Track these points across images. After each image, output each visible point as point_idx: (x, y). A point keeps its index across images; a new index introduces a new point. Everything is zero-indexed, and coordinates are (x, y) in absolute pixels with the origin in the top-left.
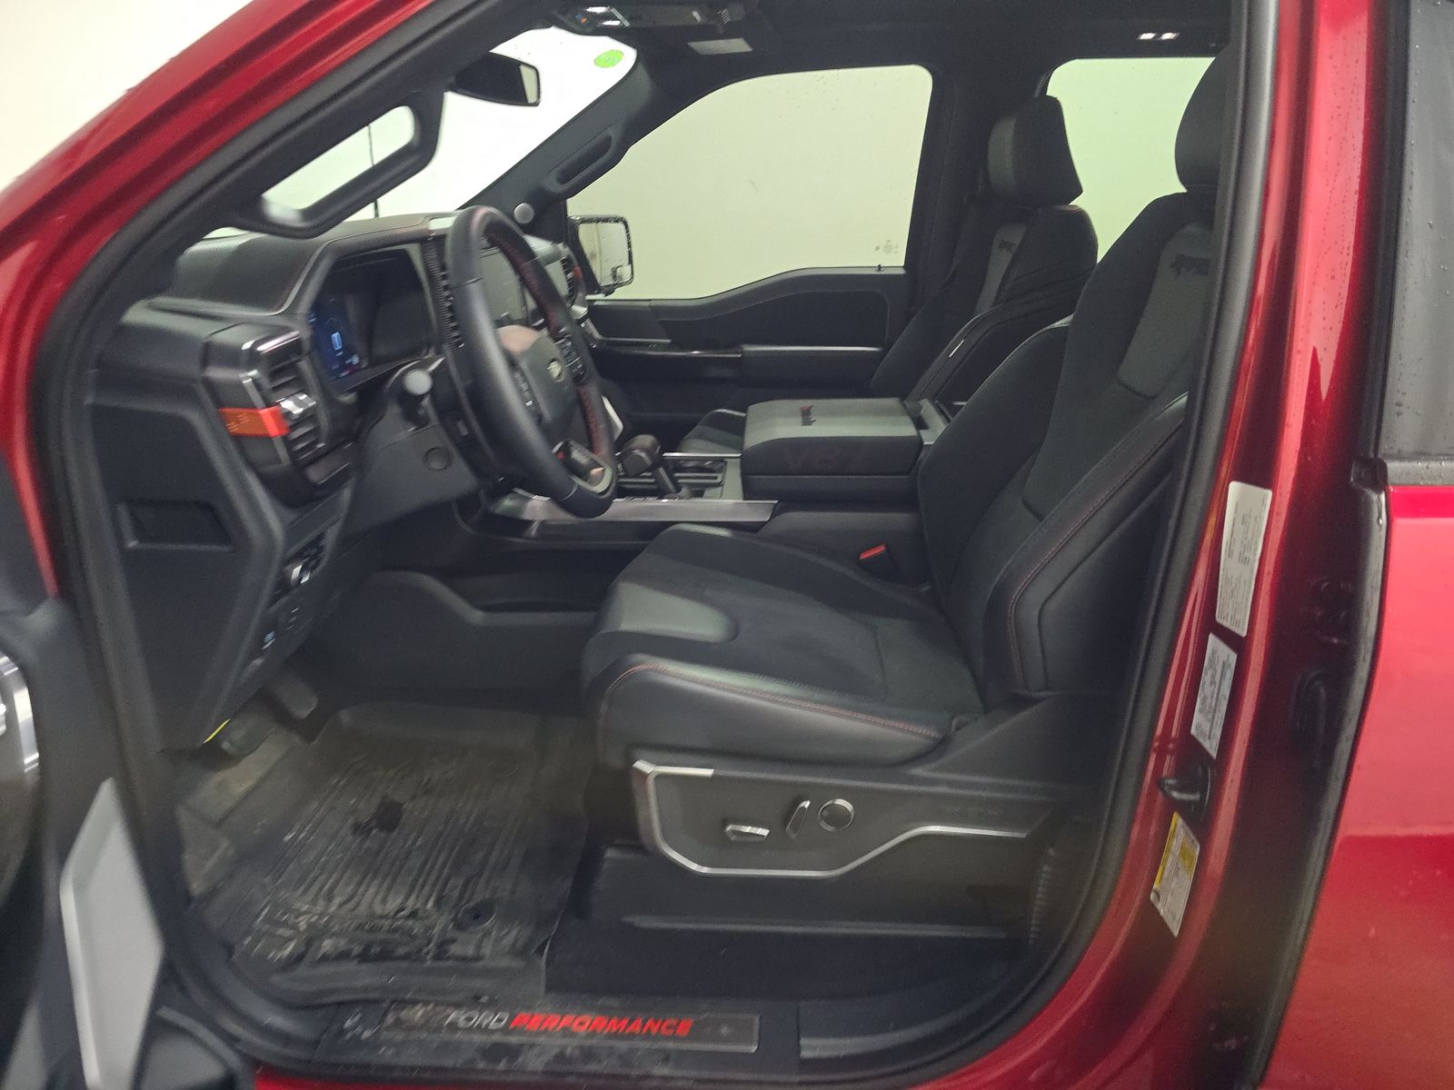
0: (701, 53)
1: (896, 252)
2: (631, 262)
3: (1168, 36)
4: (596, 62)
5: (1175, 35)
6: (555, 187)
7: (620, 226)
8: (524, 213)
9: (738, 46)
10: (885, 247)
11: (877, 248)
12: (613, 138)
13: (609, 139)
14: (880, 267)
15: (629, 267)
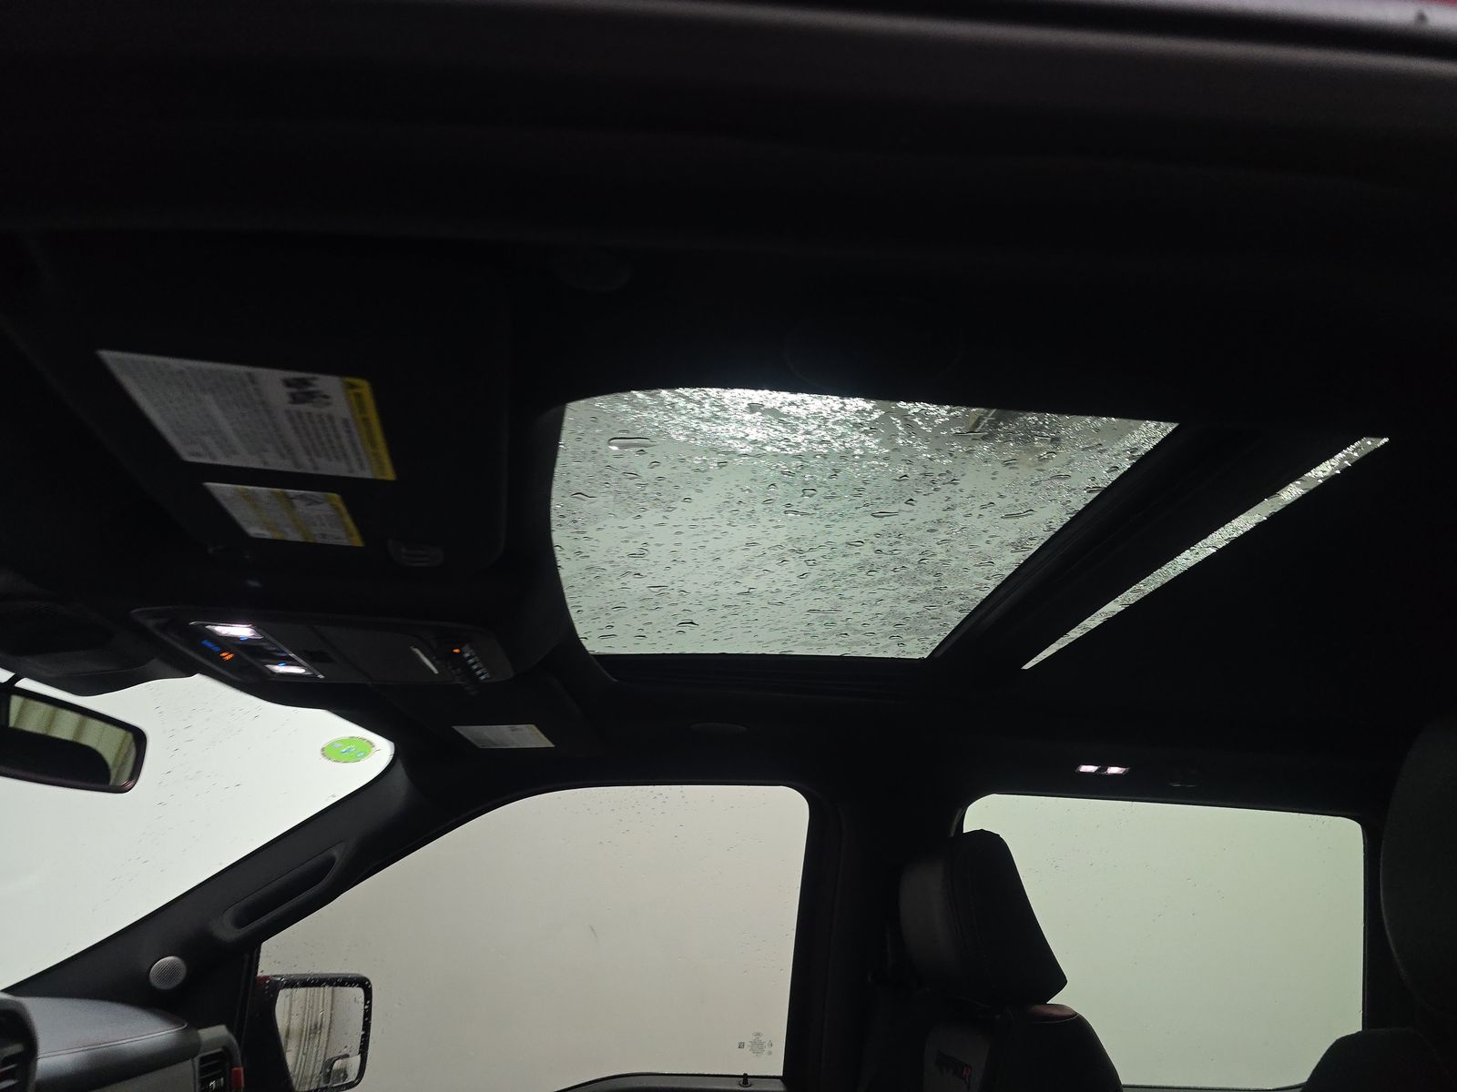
0: (480, 746)
1: (770, 1053)
2: (364, 1050)
3: (1114, 770)
4: (324, 752)
5: (1124, 769)
6: (227, 931)
7: (359, 992)
8: (170, 972)
9: (528, 737)
10: (753, 1043)
11: (741, 1046)
12: (337, 860)
13: (332, 861)
14: (745, 1076)
15: (358, 1058)
